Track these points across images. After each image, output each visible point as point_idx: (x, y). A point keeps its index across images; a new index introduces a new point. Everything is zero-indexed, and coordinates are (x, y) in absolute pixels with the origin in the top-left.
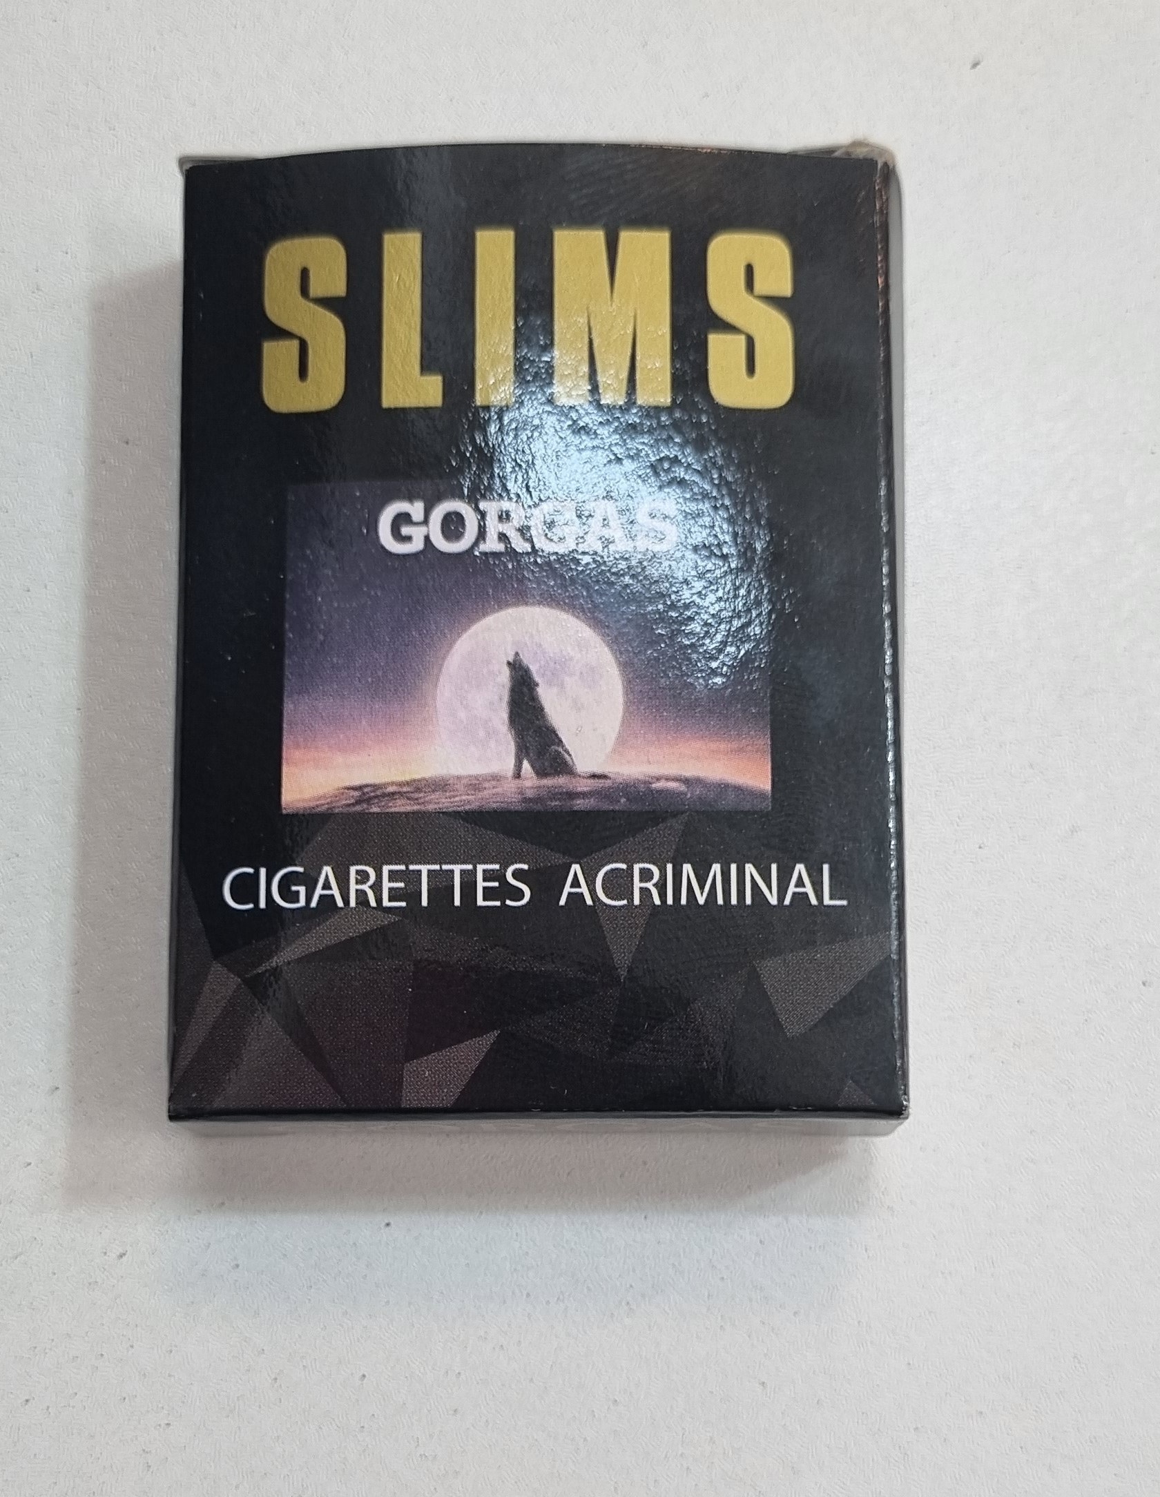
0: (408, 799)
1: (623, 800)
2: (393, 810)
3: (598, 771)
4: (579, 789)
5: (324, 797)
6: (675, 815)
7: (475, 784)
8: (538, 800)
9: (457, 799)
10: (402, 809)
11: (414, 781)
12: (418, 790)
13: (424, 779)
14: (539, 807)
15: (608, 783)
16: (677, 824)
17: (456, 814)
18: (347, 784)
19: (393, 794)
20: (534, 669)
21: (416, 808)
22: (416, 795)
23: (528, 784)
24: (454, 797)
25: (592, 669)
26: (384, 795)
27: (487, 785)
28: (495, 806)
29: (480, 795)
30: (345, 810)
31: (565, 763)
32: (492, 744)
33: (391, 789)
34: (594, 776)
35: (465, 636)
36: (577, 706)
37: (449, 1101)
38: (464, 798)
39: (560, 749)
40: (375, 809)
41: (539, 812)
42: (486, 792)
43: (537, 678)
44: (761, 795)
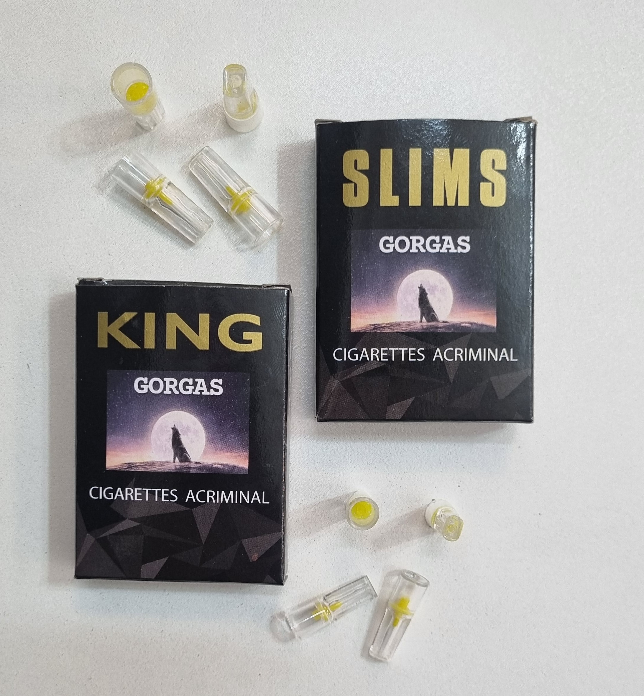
0: (389, 328)
1: (452, 329)
2: (384, 332)
3: (445, 320)
4: (439, 326)
5: (363, 327)
6: (468, 333)
7: (409, 324)
8: (427, 329)
9: (403, 328)
10: (387, 332)
11: (391, 323)
12: (391, 326)
13: (393, 323)
14: (427, 331)
15: (448, 324)
16: (469, 336)
17: (403, 333)
18: (370, 324)
19: (384, 327)
20: (426, 289)
21: (391, 331)
22: (391, 327)
23: (424, 324)
24: (402, 328)
25: (444, 289)
26: (381, 327)
27: (412, 324)
28: (414, 331)
29: (410, 327)
30: (370, 331)
31: (435, 318)
32: (414, 312)
33: (383, 325)
34: (444, 322)
35: (406, 279)
36: (439, 300)
37: (400, 418)
38: (405, 328)
39: (434, 314)
40: (379, 331)
41: (427, 333)
42: (412, 327)
43: (427, 292)
44: (493, 328)
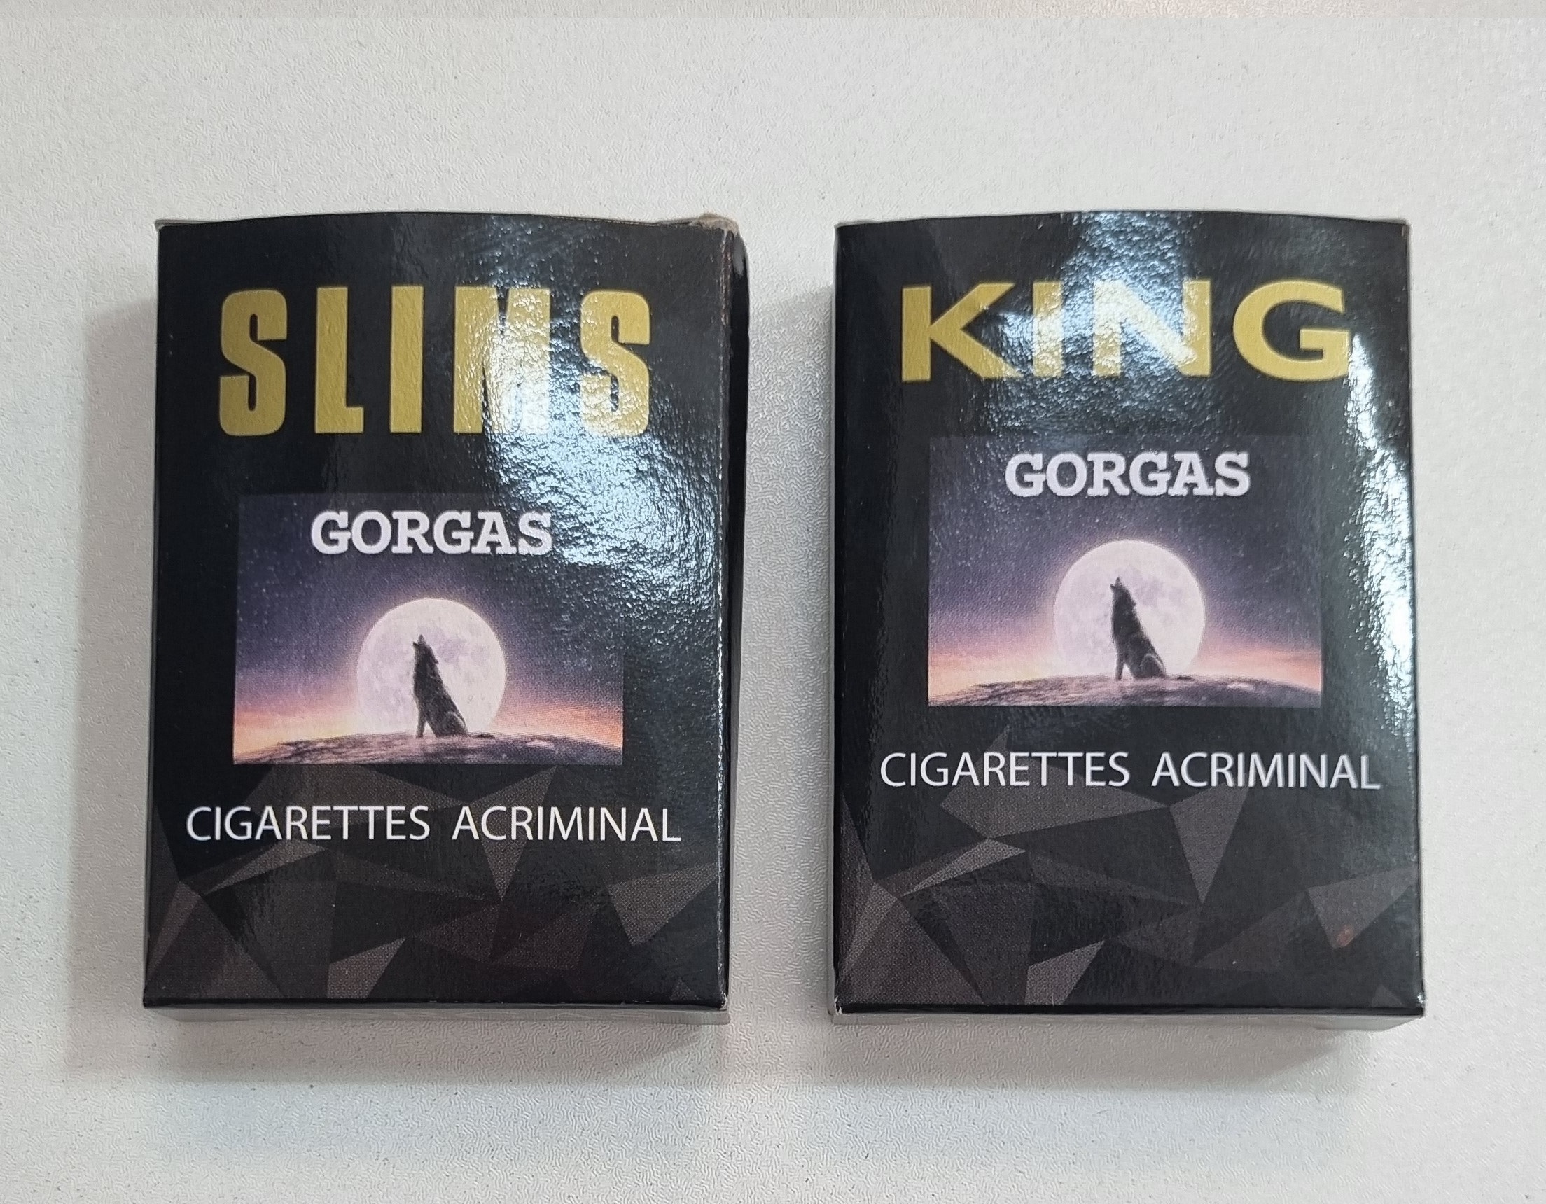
0: (334, 753)
1: (504, 756)
2: (322, 762)
3: (485, 732)
4: (469, 747)
5: (267, 750)
6: (546, 767)
7: (387, 742)
8: (436, 755)
9: (372, 753)
10: (328, 762)
11: (338, 739)
12: (341, 746)
13: (346, 738)
14: (437, 760)
15: (492, 742)
16: (547, 776)
17: (371, 766)
18: (285, 741)
19: (322, 749)
20: (435, 650)
21: (340, 760)
22: (340, 750)
23: (429, 742)
24: (370, 752)
25: (482, 650)
26: (315, 750)
27: (396, 742)
28: (402, 759)
29: (391, 751)
30: (283, 762)
31: (458, 725)
32: (401, 709)
33: (319, 745)
34: (481, 736)
35: (380, 622)
36: (469, 680)
37: (364, 994)
38: (378, 753)
39: (455, 715)
40: (307, 761)
41: (437, 765)
42: (395, 748)
43: (437, 657)
44: (615, 753)
